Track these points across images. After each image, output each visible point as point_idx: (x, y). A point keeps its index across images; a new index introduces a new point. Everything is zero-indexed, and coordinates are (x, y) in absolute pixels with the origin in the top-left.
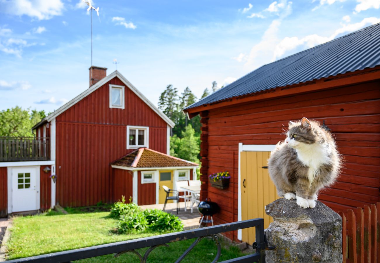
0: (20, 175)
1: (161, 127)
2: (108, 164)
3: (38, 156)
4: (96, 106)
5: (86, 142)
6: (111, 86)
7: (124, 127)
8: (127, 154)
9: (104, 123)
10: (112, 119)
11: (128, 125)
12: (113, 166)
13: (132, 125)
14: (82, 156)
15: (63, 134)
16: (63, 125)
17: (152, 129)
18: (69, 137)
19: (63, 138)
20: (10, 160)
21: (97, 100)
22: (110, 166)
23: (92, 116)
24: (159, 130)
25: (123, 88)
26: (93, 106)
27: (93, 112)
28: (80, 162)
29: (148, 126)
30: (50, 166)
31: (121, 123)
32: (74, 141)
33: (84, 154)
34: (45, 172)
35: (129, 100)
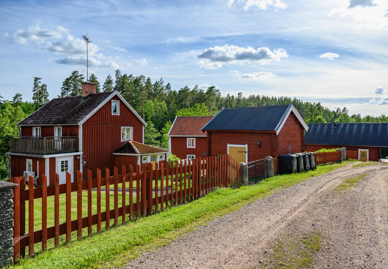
0: (62, 162)
1: (139, 127)
2: (111, 152)
3: (71, 149)
4: (105, 114)
5: (99, 138)
6: (112, 100)
7: (120, 128)
8: (121, 145)
9: (109, 126)
10: (113, 123)
11: (122, 126)
12: (114, 154)
13: (124, 126)
14: (97, 148)
15: (86, 134)
16: (86, 128)
17: (134, 128)
18: (90, 136)
19: (86, 136)
20: (55, 152)
21: (105, 110)
22: (112, 153)
23: (103, 121)
24: (138, 129)
25: (119, 101)
26: (102, 115)
27: (103, 119)
28: (96, 152)
29: (133, 126)
30: (79, 155)
31: (118, 125)
32: (92, 138)
33: (98, 146)
34: (76, 160)
35: (122, 109)
